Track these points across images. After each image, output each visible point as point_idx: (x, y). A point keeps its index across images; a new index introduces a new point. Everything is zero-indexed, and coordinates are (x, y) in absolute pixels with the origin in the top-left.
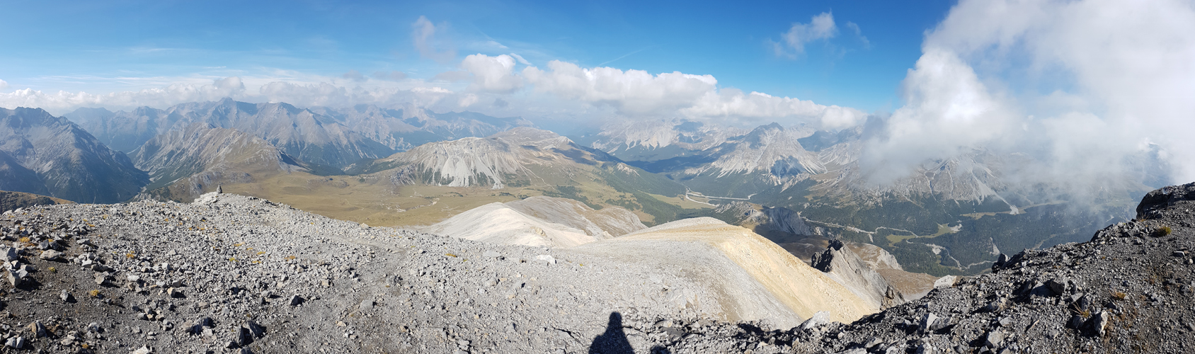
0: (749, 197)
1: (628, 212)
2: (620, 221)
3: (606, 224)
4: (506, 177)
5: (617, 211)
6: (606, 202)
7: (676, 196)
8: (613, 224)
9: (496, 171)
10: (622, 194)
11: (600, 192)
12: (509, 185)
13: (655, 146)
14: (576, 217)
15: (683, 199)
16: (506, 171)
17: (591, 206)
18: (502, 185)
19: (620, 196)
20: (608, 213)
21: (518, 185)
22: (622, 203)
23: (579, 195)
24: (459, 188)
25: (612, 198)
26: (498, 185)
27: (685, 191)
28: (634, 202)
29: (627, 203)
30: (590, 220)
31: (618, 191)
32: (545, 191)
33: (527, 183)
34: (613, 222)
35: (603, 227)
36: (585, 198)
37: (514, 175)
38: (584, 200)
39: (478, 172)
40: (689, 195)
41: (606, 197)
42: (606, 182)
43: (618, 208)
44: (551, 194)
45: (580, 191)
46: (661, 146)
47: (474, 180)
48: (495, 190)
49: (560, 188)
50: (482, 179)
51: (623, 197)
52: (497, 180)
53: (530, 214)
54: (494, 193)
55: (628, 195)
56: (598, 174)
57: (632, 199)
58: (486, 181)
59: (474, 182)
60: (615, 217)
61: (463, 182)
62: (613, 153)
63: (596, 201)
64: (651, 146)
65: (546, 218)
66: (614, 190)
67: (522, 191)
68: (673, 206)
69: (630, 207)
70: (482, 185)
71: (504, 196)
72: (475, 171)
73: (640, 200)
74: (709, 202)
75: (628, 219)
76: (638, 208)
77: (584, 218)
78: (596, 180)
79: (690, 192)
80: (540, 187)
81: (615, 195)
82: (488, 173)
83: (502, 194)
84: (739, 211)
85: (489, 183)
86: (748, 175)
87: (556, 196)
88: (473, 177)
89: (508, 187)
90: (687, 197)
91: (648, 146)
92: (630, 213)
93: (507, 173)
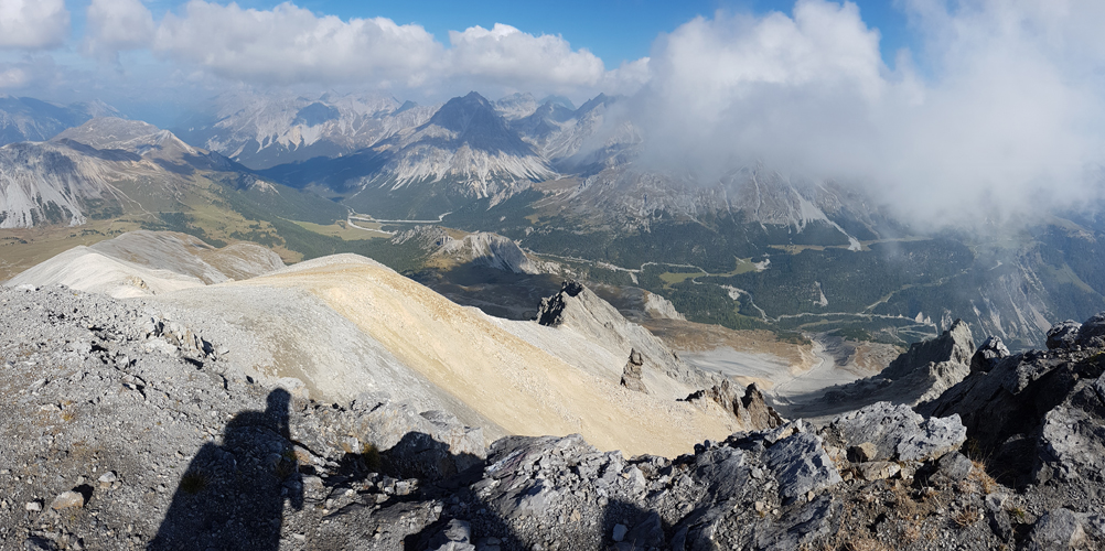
0: (441, 217)
1: (264, 250)
2: (253, 263)
3: (232, 268)
4: (89, 205)
5: (247, 248)
6: (232, 235)
7: (333, 223)
8: (242, 268)
9: (72, 196)
10: (255, 223)
11: (222, 221)
12: (94, 217)
13: (297, 143)
14: (188, 260)
15: (344, 227)
16: (86, 194)
17: (210, 242)
18: (83, 218)
19: (251, 226)
20: (234, 253)
21: (107, 216)
22: (255, 237)
23: (191, 225)
24: (18, 230)
25: (239, 230)
26: (78, 219)
27: (347, 214)
28: (273, 235)
29: (263, 236)
30: (208, 262)
31: (247, 218)
32: (144, 223)
33: (118, 212)
34: (241, 265)
35: (228, 272)
36: (201, 230)
37: (99, 200)
38: (198, 233)
39: (45, 201)
40: (353, 220)
41: (231, 229)
42: (229, 204)
43: (249, 245)
44: (151, 226)
45: (192, 220)
46: (306, 143)
47: (40, 215)
48: (75, 228)
49: (164, 217)
50: (53, 213)
51: (257, 227)
52: (76, 211)
53: (126, 259)
54: (75, 232)
55: (264, 224)
56: (216, 192)
57: (270, 230)
58: (59, 215)
59: (41, 218)
60: (244, 257)
61: (22, 220)
62: (235, 158)
63: (216, 235)
64: (292, 145)
65: (147, 263)
66: (241, 218)
67: (113, 224)
68: (330, 239)
69: (268, 242)
70: (54, 222)
71: (87, 236)
72: (39, 200)
73: (281, 230)
74: (383, 229)
75: (265, 260)
76: (279, 243)
77: (199, 260)
78: (215, 202)
79: (354, 215)
80: (137, 217)
81: (244, 225)
82: (60, 201)
83: (85, 233)
84: (425, 240)
85: (64, 217)
86: (437, 183)
87: (160, 229)
88: (38, 211)
89: (92, 221)
90: (350, 223)
91: (287, 144)
92: (268, 250)
93: (89, 197)
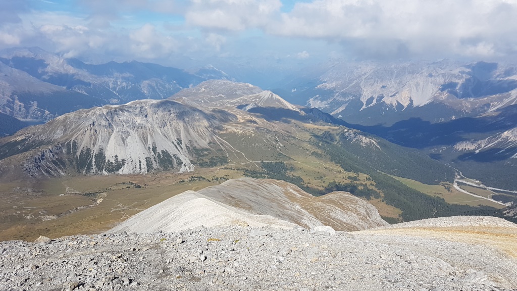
1: (361, 202)
2: (350, 213)
3: (329, 216)
4: (197, 153)
5: (345, 198)
6: (330, 186)
7: (437, 183)
8: (339, 217)
9: (183, 146)
10: (353, 175)
11: (320, 171)
12: (201, 165)
13: (406, 104)
14: (287, 206)
15: (448, 189)
16: (195, 145)
17: (308, 189)
18: (192, 165)
19: (350, 178)
20: (332, 202)
21: (213, 164)
22: (353, 190)
23: (291, 174)
24: (134, 176)
25: (338, 180)
26: (187, 166)
27: (454, 176)
28: (371, 187)
29: (360, 188)
30: (307, 209)
31: (346, 170)
32: (247, 171)
33: (224, 161)
34: (338, 214)
35: (325, 220)
36: (300, 179)
37: (207, 150)
38: (297, 181)
39: (159, 150)
40: (459, 184)
41: (329, 179)
42: (328, 156)
43: (347, 195)
44: (254, 174)
45: (292, 169)
46: (415, 104)
47: (154, 162)
48: (184, 174)
49: (265, 165)
50: (166, 161)
51: (355, 179)
52: (185, 159)
53: (230, 204)
54: (183, 178)
55: (362, 177)
56: (316, 144)
57: (368, 183)
58: (171, 163)
59: (154, 166)
60: (342, 206)
61: (138, 167)
63: (315, 184)
64: (400, 106)
65: (250, 208)
66: (340, 169)
67: (219, 171)
68: (431, 199)
69: (366, 194)
70: (166, 169)
71: (195, 182)
72: (154, 149)
73: (380, 185)
75: (362, 211)
76: (377, 196)
77: (298, 207)
78: (313, 153)
79: (462, 178)
80: (241, 165)
81: (342, 176)
82: (172, 151)
83: (192, 179)
85: (175, 164)
87: (261, 177)
88: (152, 159)
89: (200, 169)
90: (455, 186)
91: (395, 104)
92: (365, 202)
93: (198, 147)
